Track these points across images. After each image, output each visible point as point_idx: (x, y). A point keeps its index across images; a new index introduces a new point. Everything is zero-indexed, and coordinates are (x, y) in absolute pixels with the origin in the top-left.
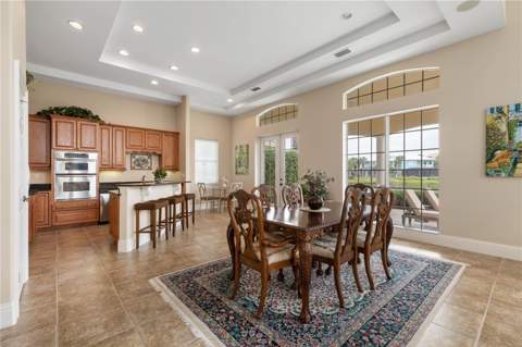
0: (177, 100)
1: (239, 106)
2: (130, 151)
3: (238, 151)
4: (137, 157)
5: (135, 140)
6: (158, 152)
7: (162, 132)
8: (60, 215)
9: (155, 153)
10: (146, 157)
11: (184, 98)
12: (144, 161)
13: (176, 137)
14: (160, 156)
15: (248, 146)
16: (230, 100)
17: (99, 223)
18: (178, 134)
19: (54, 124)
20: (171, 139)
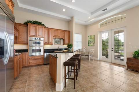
0: (70, 19)
1: (92, 20)
2: (54, 37)
3: (89, 37)
4: (56, 40)
5: (56, 33)
6: (63, 38)
7: (64, 30)
8: (31, 61)
9: (62, 39)
10: (59, 40)
11: (72, 18)
12: (58, 41)
13: (69, 32)
14: (64, 39)
15: (94, 35)
16: (89, 18)
17: (44, 64)
18: (70, 31)
19: (29, 27)
20: (67, 33)
